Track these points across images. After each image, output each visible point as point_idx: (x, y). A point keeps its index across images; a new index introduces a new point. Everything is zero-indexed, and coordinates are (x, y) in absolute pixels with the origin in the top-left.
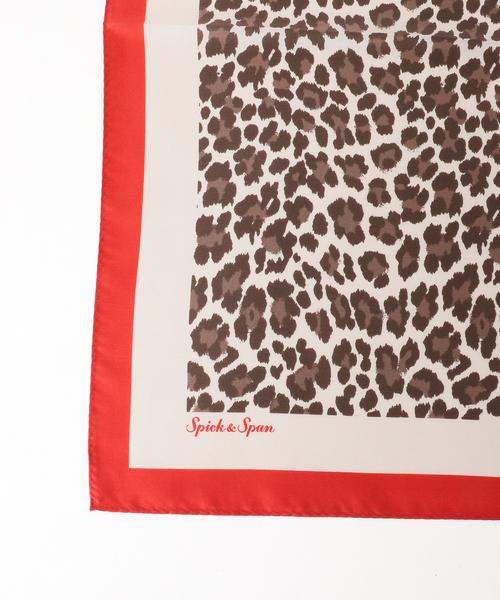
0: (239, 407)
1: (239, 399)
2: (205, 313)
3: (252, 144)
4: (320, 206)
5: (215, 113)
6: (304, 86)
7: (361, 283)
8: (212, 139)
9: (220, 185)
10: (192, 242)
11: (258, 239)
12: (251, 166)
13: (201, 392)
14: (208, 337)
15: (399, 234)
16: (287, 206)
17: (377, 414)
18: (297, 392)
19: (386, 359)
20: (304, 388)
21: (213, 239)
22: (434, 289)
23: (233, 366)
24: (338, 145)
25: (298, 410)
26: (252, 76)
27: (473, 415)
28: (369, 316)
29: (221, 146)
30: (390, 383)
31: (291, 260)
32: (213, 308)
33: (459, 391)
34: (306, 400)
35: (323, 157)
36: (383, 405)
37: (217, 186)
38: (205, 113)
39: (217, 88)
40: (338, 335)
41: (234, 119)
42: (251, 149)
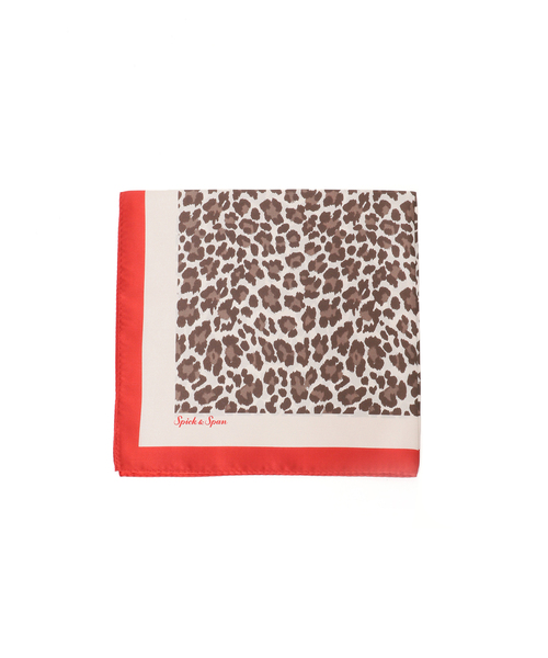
0: (206, 410)
1: (206, 405)
2: (185, 356)
3: (211, 256)
4: (253, 290)
5: (189, 239)
6: (244, 221)
7: (280, 335)
8: (186, 254)
9: (191, 281)
10: (175, 314)
11: (215, 312)
12: (210, 269)
13: (184, 401)
14: (187, 370)
15: (303, 305)
16: (233, 291)
17: (291, 412)
18: (242, 400)
19: (297, 379)
20: (246, 397)
21: (188, 312)
22: (325, 337)
23: (203, 386)
24: (265, 254)
25: (242, 411)
26: (212, 217)
27: (351, 411)
28: (286, 354)
29: (191, 258)
30: (299, 393)
31: (236, 323)
32: (189, 352)
33: (342, 397)
34: (247, 405)
35: (255, 262)
36: (295, 406)
37: (189, 281)
38: (182, 239)
39: (190, 224)
40: (267, 366)
41: (200, 242)
42: (210, 259)
